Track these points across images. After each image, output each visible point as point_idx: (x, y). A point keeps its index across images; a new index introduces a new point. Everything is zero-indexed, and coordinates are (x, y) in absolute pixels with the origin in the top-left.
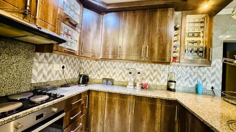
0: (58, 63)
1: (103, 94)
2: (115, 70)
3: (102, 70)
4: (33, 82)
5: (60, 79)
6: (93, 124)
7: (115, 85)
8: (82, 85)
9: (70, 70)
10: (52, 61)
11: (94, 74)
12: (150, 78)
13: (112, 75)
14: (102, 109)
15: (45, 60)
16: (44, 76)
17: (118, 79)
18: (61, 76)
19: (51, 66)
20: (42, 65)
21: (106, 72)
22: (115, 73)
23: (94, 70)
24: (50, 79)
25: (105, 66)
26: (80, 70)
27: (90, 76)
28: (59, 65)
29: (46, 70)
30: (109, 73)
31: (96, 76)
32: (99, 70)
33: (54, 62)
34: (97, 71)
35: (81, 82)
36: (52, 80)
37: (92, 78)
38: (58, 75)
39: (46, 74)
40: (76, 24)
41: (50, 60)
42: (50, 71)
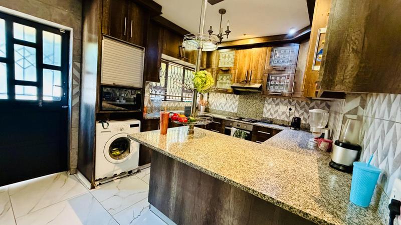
0: (286, 105)
4: (263, 116)
5: (286, 119)
10: (278, 103)
15: (273, 103)
16: (271, 114)
18: (287, 117)
19: (278, 107)
20: (270, 106)
24: (276, 117)
28: (285, 107)
29: (273, 110)
33: (280, 103)
36: (278, 118)
38: (284, 115)
39: (273, 113)
40: (285, 68)
41: (276, 102)
42: (277, 111)
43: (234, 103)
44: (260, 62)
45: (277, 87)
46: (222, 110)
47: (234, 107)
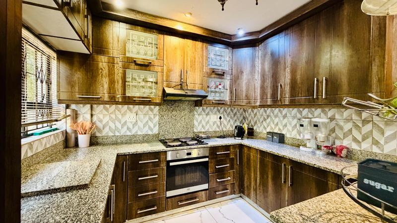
0: (215, 114)
1: (254, 151)
2: (286, 121)
3: (268, 121)
4: (195, 131)
5: (218, 130)
6: (247, 186)
7: (286, 144)
8: (237, 138)
9: (229, 121)
11: (259, 125)
12: (353, 136)
13: (281, 128)
14: (254, 170)
15: (203, 113)
16: (203, 126)
17: (291, 135)
18: (219, 127)
19: (209, 116)
20: (201, 116)
21: (274, 123)
22: (285, 125)
23: (259, 121)
24: (208, 129)
25: (272, 114)
26: (243, 120)
27: (255, 128)
28: (216, 116)
29: (205, 120)
30: (277, 124)
31: (262, 128)
32: (265, 120)
33: (210, 112)
34: (263, 122)
35: (235, 135)
36: (210, 130)
37: (258, 131)
38: (215, 125)
39: (205, 125)
40: (224, 73)
41: (207, 111)
42: (208, 122)
43: (150, 119)
44: (197, 60)
45: (218, 95)
46: (128, 133)
47: (152, 126)
